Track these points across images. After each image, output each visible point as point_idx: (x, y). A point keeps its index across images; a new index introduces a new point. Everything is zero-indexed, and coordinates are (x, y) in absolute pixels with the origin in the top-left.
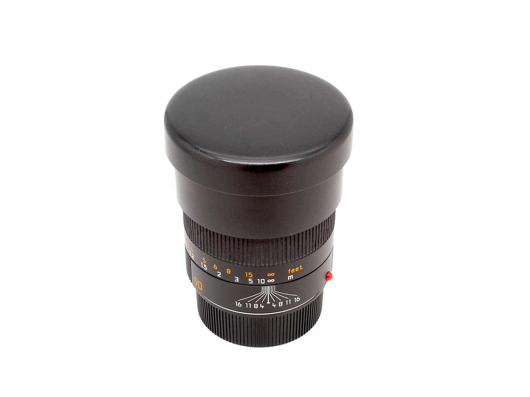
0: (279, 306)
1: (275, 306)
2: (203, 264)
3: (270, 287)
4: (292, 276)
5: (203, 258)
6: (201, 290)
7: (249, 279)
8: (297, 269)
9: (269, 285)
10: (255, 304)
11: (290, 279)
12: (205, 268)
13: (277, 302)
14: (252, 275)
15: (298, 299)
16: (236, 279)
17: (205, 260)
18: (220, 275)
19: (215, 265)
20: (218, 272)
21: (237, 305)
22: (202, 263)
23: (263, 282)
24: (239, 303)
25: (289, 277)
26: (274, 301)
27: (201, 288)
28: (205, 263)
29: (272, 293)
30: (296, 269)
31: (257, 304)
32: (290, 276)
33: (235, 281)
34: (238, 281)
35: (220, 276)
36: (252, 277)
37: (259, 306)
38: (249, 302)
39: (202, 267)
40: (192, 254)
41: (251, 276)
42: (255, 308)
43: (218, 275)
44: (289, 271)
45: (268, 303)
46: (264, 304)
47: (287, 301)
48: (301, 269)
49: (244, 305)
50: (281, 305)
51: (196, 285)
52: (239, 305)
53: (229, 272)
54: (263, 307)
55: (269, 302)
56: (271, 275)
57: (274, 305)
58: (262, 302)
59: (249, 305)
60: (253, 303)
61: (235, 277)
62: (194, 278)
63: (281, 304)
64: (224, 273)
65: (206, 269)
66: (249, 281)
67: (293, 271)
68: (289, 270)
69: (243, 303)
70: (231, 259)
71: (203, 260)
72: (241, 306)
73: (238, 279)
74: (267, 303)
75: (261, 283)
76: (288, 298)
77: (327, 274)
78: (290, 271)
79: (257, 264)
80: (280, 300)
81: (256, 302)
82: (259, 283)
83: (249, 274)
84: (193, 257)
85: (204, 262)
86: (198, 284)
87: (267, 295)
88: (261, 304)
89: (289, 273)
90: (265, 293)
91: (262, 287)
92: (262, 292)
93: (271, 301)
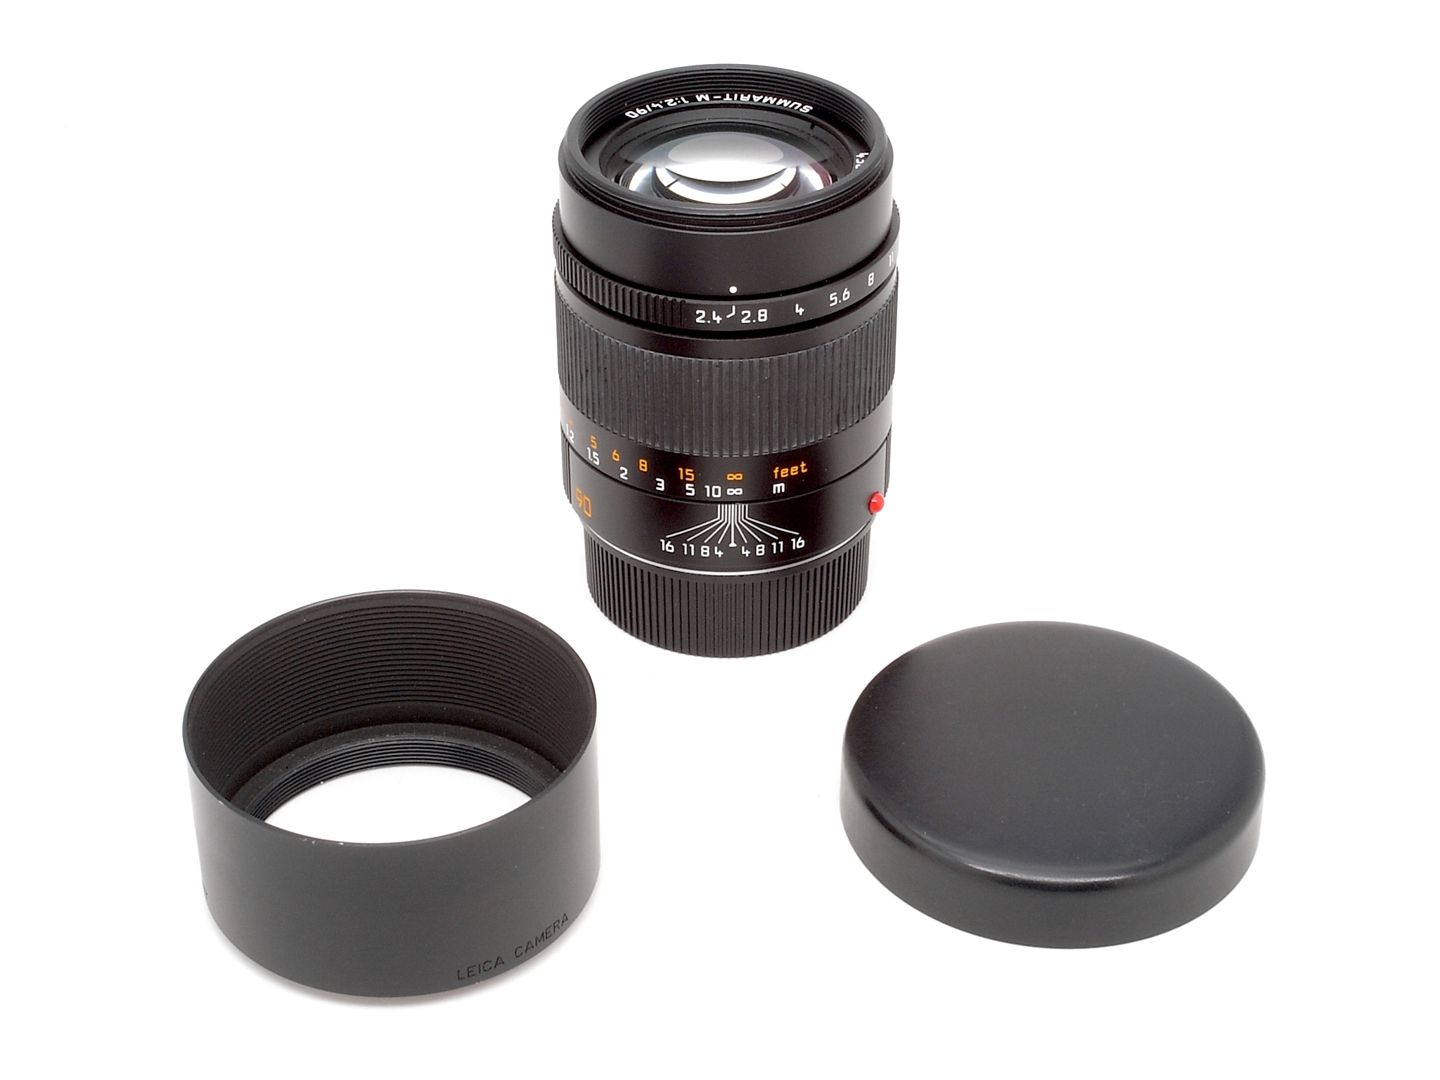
0: (758, 554)
1: (747, 553)
2: (593, 450)
3: (736, 506)
4: (783, 485)
5: (592, 437)
6: (590, 516)
7: (687, 485)
8: (794, 470)
9: (734, 503)
10: (703, 547)
11: (779, 491)
12: (595, 462)
13: (752, 546)
14: (692, 475)
15: (799, 544)
16: (659, 484)
17: (594, 442)
18: (625, 476)
19: (615, 451)
20: (622, 468)
21: (663, 549)
22: (589, 449)
23: (716, 493)
24: (669, 542)
25: (775, 486)
26: (746, 541)
27: (588, 512)
28: (595, 447)
29: (741, 520)
30: (792, 471)
31: (708, 548)
32: (779, 485)
33: (658, 488)
34: (662, 489)
35: (626, 478)
36: (692, 479)
37: (712, 551)
38: (691, 542)
39: (590, 458)
40: (571, 431)
41: (690, 477)
42: (703, 555)
43: (622, 476)
45: (733, 545)
46: (724, 546)
47: (774, 544)
48: (803, 471)
49: (679, 548)
50: (760, 552)
51: (580, 506)
52: (668, 547)
53: (643, 467)
54: (720, 554)
55: (735, 542)
56: (735, 477)
57: (745, 551)
58: (719, 542)
59: (689, 548)
60: (698, 543)
61: (658, 479)
62: (576, 490)
63: (761, 550)
64: (634, 469)
65: (597, 463)
66: (688, 488)
67: (784, 472)
68: (776, 471)
69: (677, 542)
70: (649, 437)
71: (592, 441)
72: (672, 551)
73: (663, 485)
74: (731, 545)
75: (714, 495)
76: (777, 538)
77: (872, 497)
79: (704, 449)
80: (760, 540)
81: (706, 541)
82: (708, 495)
83: (687, 474)
84: (573, 437)
85: (593, 446)
86: (583, 505)
87: (730, 526)
88: (716, 548)
89: (776, 477)
90: (726, 521)
91: (719, 506)
92: (719, 518)
93: (738, 539)
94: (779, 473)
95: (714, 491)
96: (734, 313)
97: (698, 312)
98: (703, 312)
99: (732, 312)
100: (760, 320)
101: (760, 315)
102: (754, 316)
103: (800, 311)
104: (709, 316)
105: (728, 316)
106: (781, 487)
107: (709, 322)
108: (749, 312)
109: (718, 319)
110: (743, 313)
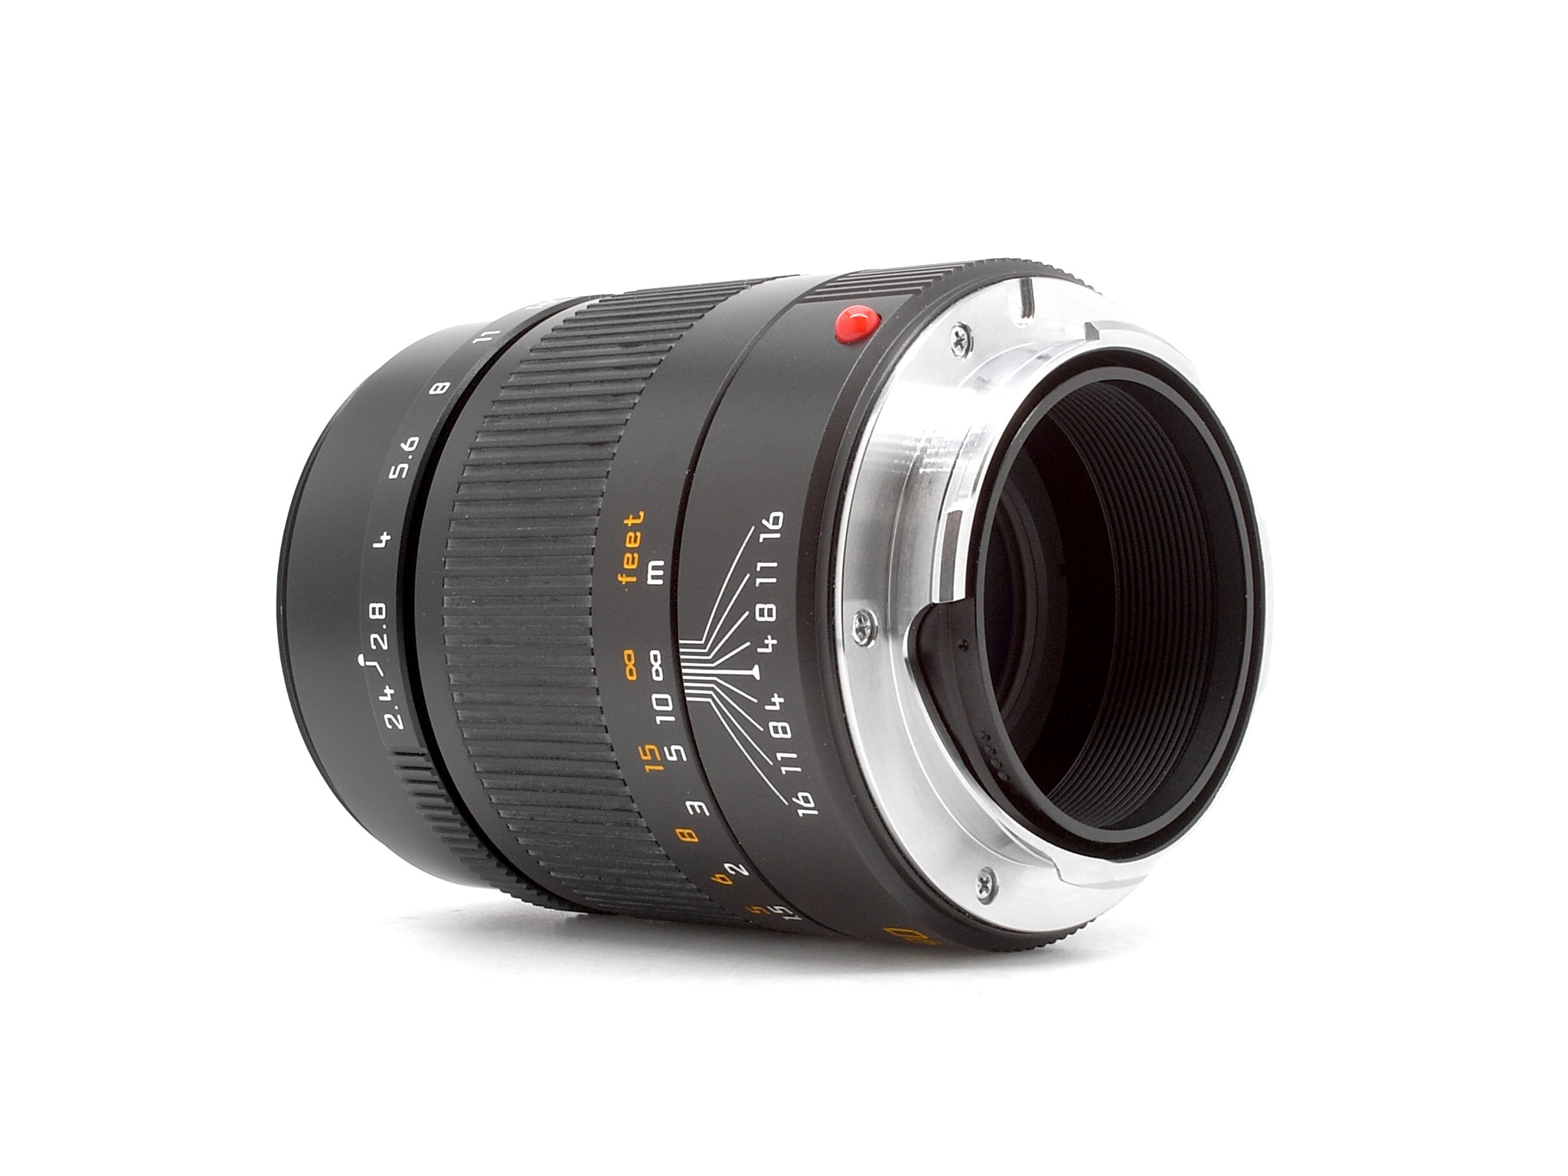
0: (771, 618)
3: (683, 664)
4: (653, 564)
7: (669, 758)
8: (634, 540)
9: (680, 668)
10: (770, 735)
11: (661, 573)
13: (755, 632)
14: (647, 747)
15: (773, 524)
16: (698, 811)
21: (812, 813)
23: (664, 702)
24: (795, 799)
25: (650, 582)
29: (708, 654)
30: (631, 544)
32: (651, 573)
33: (706, 814)
34: (703, 805)
36: (657, 748)
37: (776, 716)
38: (770, 758)
41: (652, 752)
44: (625, 582)
45: (755, 672)
46: (763, 692)
47: (759, 581)
48: (639, 520)
49: (795, 782)
50: (770, 613)
52: (805, 803)
54: (777, 699)
55: (752, 668)
56: (630, 665)
57: (767, 646)
58: (757, 700)
59: (784, 762)
60: (769, 744)
61: (691, 812)
63: (764, 612)
64: (712, 853)
67: (630, 563)
69: (785, 786)
72: (808, 795)
73: (696, 804)
74: (758, 677)
75: (671, 707)
76: (748, 576)
78: (627, 576)
80: (747, 613)
81: (761, 728)
82: (672, 719)
83: (649, 757)
87: (721, 676)
88: (769, 707)
89: (634, 579)
90: (713, 685)
91: (687, 698)
92: (710, 700)
93: (746, 660)
94: (629, 573)
95: (663, 708)
96: (376, 664)
97: (388, 726)
98: (386, 717)
99: (375, 667)
100: (384, 616)
101: (378, 616)
102: (378, 627)
103: (385, 537)
104: (387, 707)
105: (382, 674)
106: (653, 568)
107: (397, 707)
108: (373, 636)
109: (388, 691)
110: (373, 646)
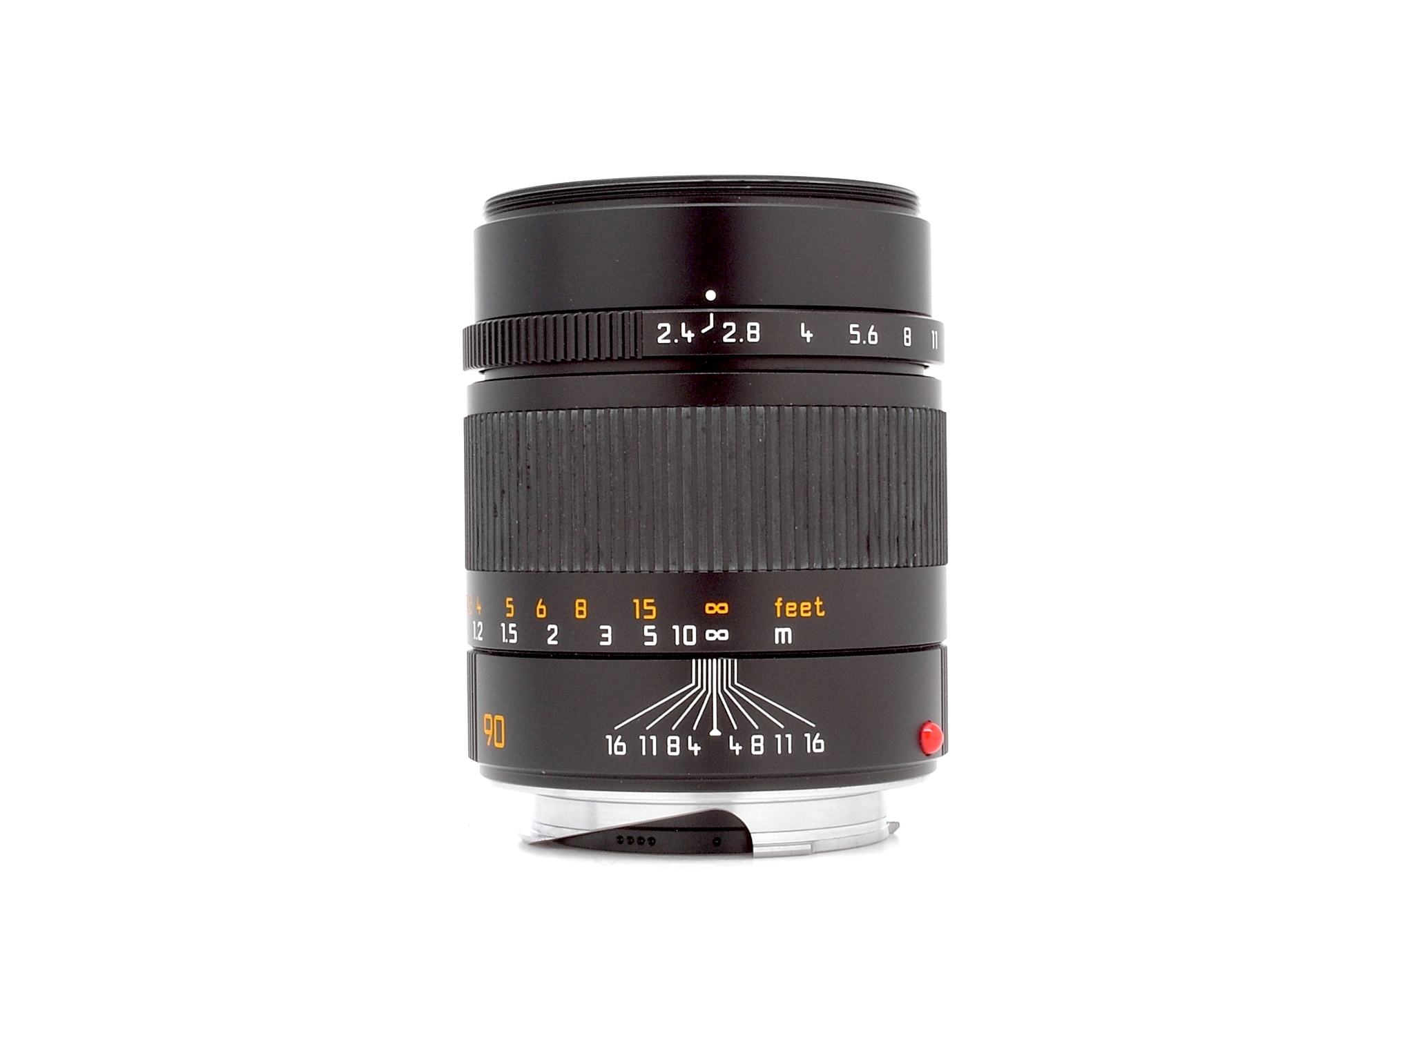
0: (753, 751)
1: (738, 748)
2: (508, 624)
3: (719, 661)
4: (789, 631)
5: (508, 601)
6: (503, 748)
7: (646, 628)
9: (717, 656)
10: (670, 738)
11: (783, 641)
12: (511, 642)
13: (744, 736)
14: (653, 608)
15: (816, 744)
16: (604, 635)
17: (511, 606)
18: (555, 639)
19: (540, 602)
20: (549, 628)
21: (610, 751)
22: (503, 628)
23: (690, 639)
24: (619, 738)
25: (777, 630)
26: (735, 727)
27: (501, 742)
28: (511, 616)
29: (728, 688)
30: (802, 610)
31: (677, 738)
32: (783, 630)
33: (602, 643)
34: (610, 643)
36: (654, 616)
37: (684, 745)
38: (652, 732)
39: (504, 641)
41: (650, 612)
42: (669, 752)
43: (549, 641)
44: (776, 604)
45: (715, 732)
46: (702, 736)
47: (778, 736)
48: (819, 615)
49: (634, 745)
50: (758, 749)
51: (489, 742)
52: (617, 747)
53: (581, 613)
54: (696, 749)
55: (718, 729)
56: (717, 609)
57: (734, 745)
58: (695, 728)
59: (649, 742)
60: (663, 731)
61: (602, 627)
62: (484, 717)
63: (758, 744)
64: (566, 623)
65: (515, 641)
66: (646, 634)
67: (791, 607)
68: (779, 603)
69: (630, 735)
70: (591, 557)
71: (508, 609)
72: (624, 750)
73: (609, 635)
74: (711, 733)
75: (686, 643)
76: (782, 726)
78: (781, 607)
79: (670, 562)
80: (757, 726)
81: (674, 728)
82: (677, 643)
83: (646, 608)
85: (508, 617)
86: (493, 734)
87: (712, 694)
88: (689, 739)
89: (779, 615)
90: (704, 689)
91: (694, 661)
92: (693, 684)
93: (724, 724)
94: (783, 608)
95: (686, 635)
96: (711, 326)
97: (660, 326)
98: (668, 326)
99: (709, 325)
100: (750, 340)
101: (750, 332)
102: (741, 332)
103: (808, 336)
104: (676, 332)
105: (704, 331)
106: (786, 633)
107: (676, 341)
108: (733, 326)
109: (689, 336)
110: (725, 325)
